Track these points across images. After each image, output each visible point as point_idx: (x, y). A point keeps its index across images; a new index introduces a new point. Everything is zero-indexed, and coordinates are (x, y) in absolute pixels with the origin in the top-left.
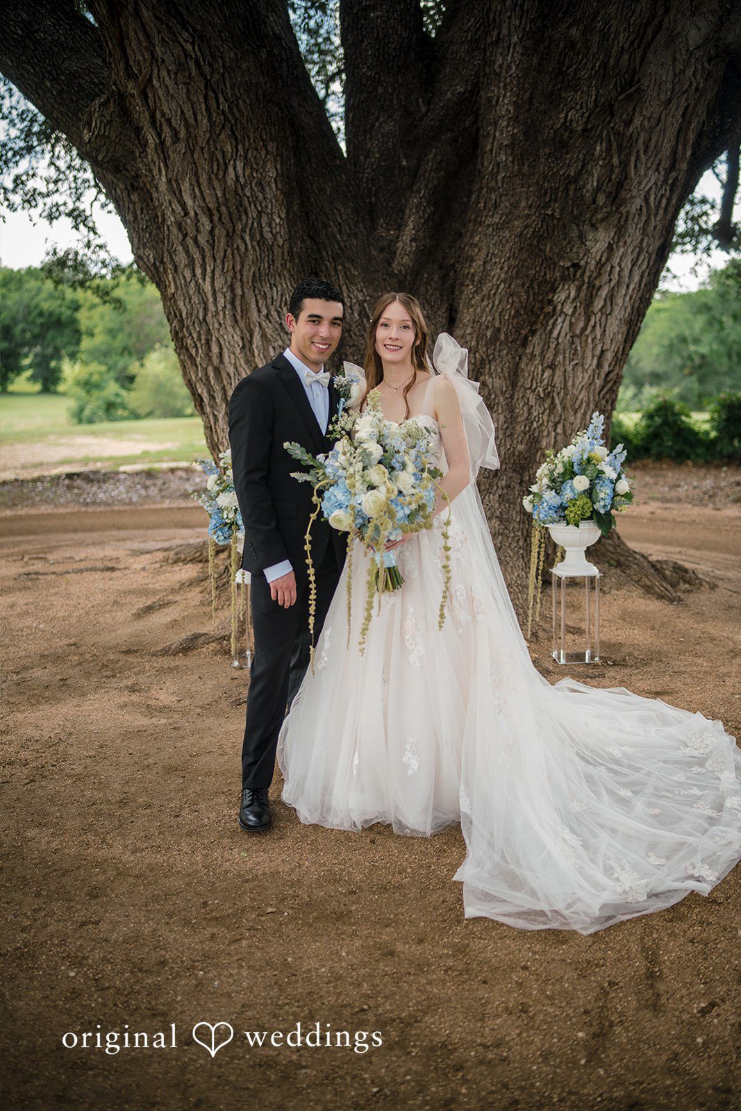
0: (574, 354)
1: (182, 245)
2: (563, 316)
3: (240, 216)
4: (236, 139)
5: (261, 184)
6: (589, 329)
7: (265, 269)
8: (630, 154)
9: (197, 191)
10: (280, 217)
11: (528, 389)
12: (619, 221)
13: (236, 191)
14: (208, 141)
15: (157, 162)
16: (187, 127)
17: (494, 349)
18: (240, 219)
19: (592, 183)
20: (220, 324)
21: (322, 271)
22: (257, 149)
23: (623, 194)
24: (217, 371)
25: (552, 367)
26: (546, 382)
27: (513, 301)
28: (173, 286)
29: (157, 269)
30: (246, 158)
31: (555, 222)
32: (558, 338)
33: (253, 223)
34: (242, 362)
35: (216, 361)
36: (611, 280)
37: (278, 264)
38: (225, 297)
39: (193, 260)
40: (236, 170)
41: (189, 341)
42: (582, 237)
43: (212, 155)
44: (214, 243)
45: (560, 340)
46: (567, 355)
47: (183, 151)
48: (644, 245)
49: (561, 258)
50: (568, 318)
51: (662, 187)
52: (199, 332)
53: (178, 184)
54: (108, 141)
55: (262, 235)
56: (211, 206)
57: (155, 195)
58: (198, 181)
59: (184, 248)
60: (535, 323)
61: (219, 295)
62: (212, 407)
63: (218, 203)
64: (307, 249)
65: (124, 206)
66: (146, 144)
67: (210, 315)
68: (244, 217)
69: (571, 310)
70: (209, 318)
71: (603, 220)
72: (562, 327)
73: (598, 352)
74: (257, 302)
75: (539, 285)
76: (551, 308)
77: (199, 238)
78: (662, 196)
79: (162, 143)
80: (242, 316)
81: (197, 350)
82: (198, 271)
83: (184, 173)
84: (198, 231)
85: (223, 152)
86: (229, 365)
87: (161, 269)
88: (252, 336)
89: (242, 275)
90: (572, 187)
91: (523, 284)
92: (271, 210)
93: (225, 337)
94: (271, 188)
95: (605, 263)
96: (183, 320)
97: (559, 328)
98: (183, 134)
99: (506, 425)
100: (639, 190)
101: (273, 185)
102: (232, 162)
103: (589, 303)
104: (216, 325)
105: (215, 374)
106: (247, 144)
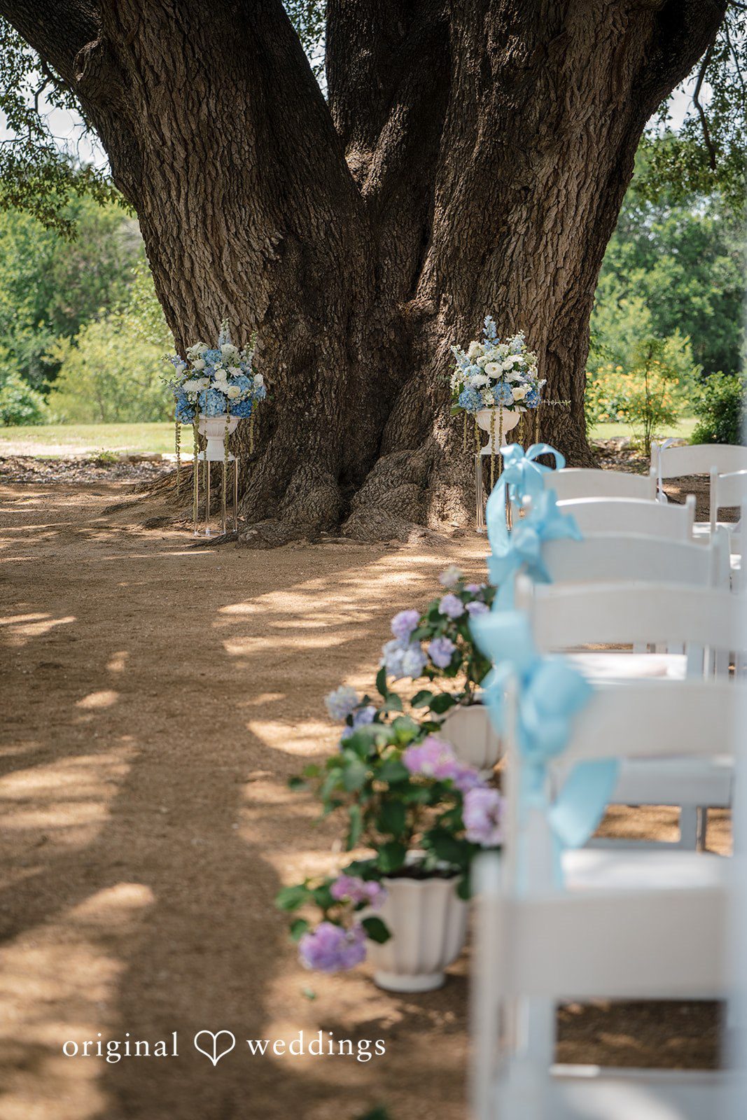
0: (527, 272)
1: (160, 170)
2: (517, 236)
3: (212, 146)
4: (209, 81)
5: (231, 117)
6: (541, 247)
7: (234, 191)
8: (565, 89)
9: (174, 124)
10: (249, 145)
11: (484, 304)
12: (562, 148)
13: (208, 124)
14: (185, 83)
15: (140, 100)
16: (167, 72)
17: (454, 267)
18: (212, 148)
19: (535, 116)
20: (192, 241)
21: (290, 193)
22: (227, 88)
23: (563, 125)
24: (189, 284)
25: (506, 283)
26: (500, 298)
27: (470, 222)
28: (150, 206)
29: (135, 190)
30: (217, 96)
31: (504, 149)
32: (512, 256)
33: (223, 151)
34: (212, 277)
35: (187, 275)
36: (559, 202)
37: (246, 187)
38: (197, 217)
39: (169, 184)
40: (210, 106)
41: (163, 257)
42: (528, 162)
43: (188, 95)
44: (188, 168)
45: (514, 259)
46: (520, 273)
47: (163, 91)
48: (590, 169)
49: (512, 182)
50: (522, 237)
51: (601, 118)
52: (173, 249)
53: (158, 119)
54: (97, 81)
55: (231, 161)
56: (186, 137)
57: (137, 126)
58: (175, 116)
59: (161, 173)
60: (492, 242)
61: (192, 215)
62: (183, 319)
63: (193, 135)
64: (275, 173)
65: (107, 132)
66: (131, 83)
67: (183, 232)
68: (215, 146)
69: (524, 230)
70: (182, 236)
71: (547, 148)
72: (516, 246)
73: (551, 269)
74: (226, 221)
75: (493, 207)
76: (506, 227)
77: (175, 164)
78: (603, 125)
79: (145, 84)
80: (212, 235)
81: (170, 266)
82: (174, 193)
83: (163, 109)
84: (174, 158)
85: (198, 92)
86: (199, 279)
87: (140, 191)
88: (221, 253)
89: (213, 197)
90: (518, 118)
91: (479, 206)
92: (241, 139)
93: (197, 253)
94: (241, 120)
95: (551, 187)
96: (158, 237)
97: (512, 246)
98: (163, 78)
99: (463, 339)
100: (578, 122)
101: (243, 117)
102: (205, 100)
103: (540, 223)
104: (189, 242)
105: (186, 287)
106: (219, 84)
